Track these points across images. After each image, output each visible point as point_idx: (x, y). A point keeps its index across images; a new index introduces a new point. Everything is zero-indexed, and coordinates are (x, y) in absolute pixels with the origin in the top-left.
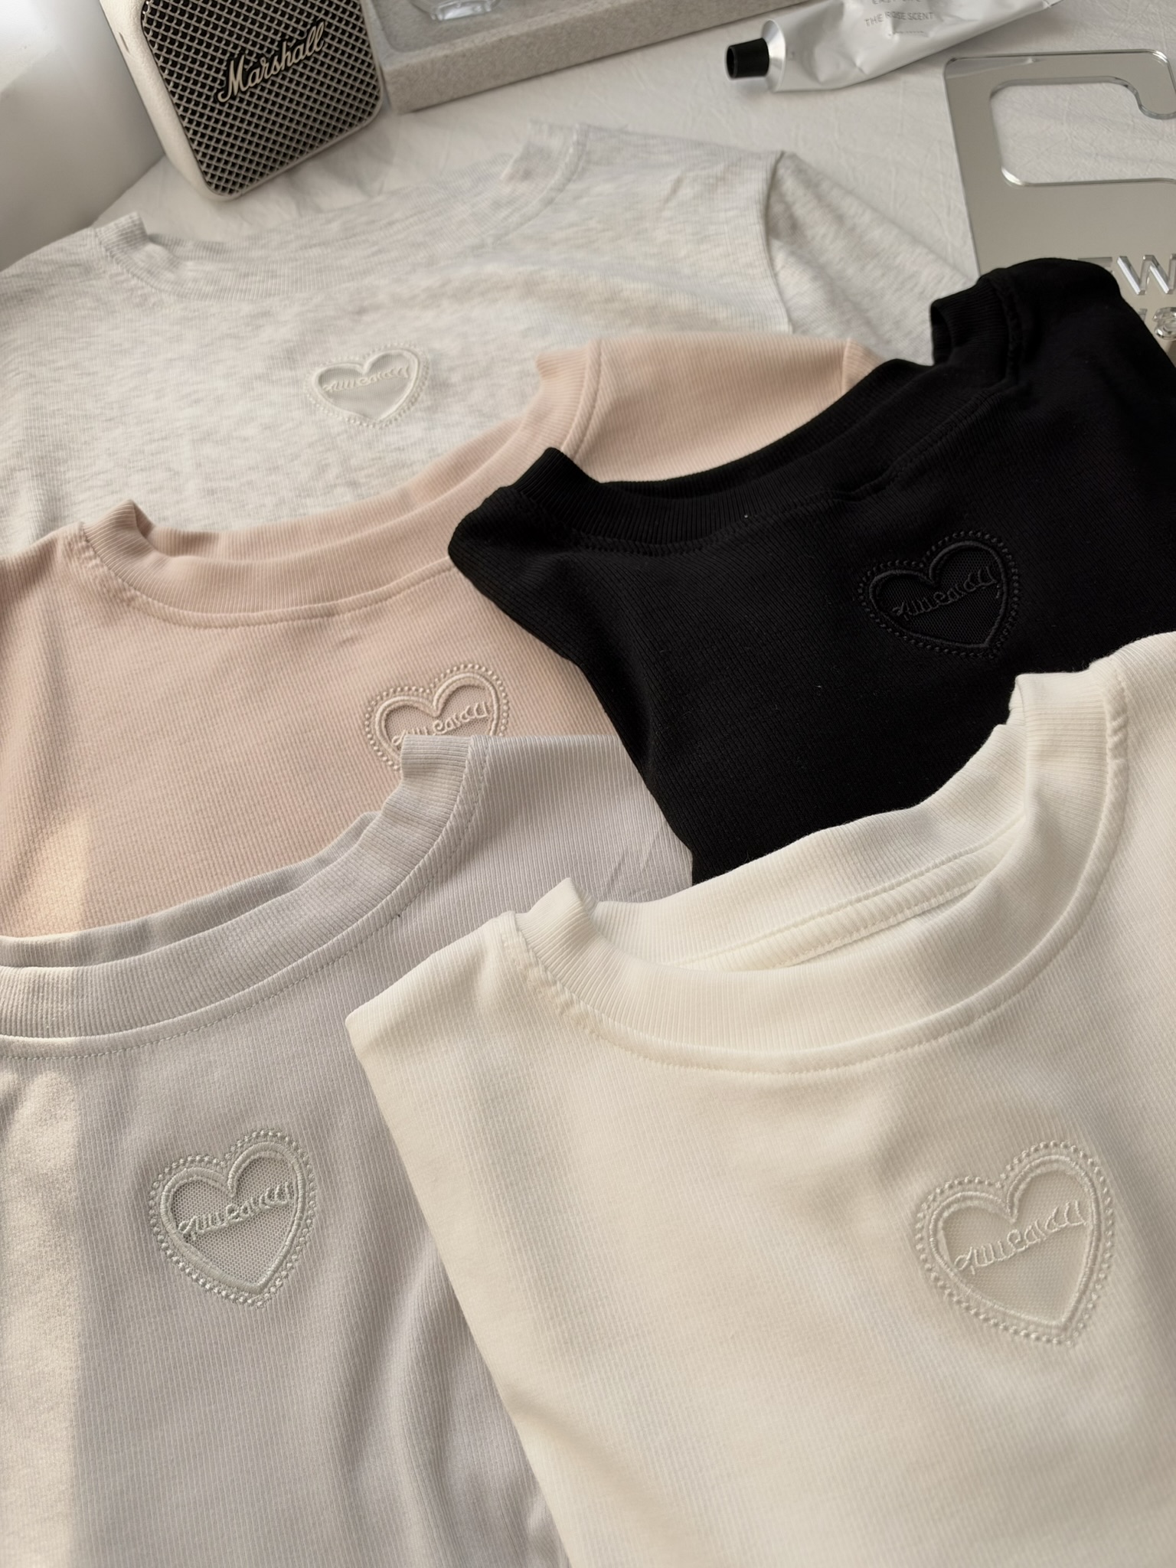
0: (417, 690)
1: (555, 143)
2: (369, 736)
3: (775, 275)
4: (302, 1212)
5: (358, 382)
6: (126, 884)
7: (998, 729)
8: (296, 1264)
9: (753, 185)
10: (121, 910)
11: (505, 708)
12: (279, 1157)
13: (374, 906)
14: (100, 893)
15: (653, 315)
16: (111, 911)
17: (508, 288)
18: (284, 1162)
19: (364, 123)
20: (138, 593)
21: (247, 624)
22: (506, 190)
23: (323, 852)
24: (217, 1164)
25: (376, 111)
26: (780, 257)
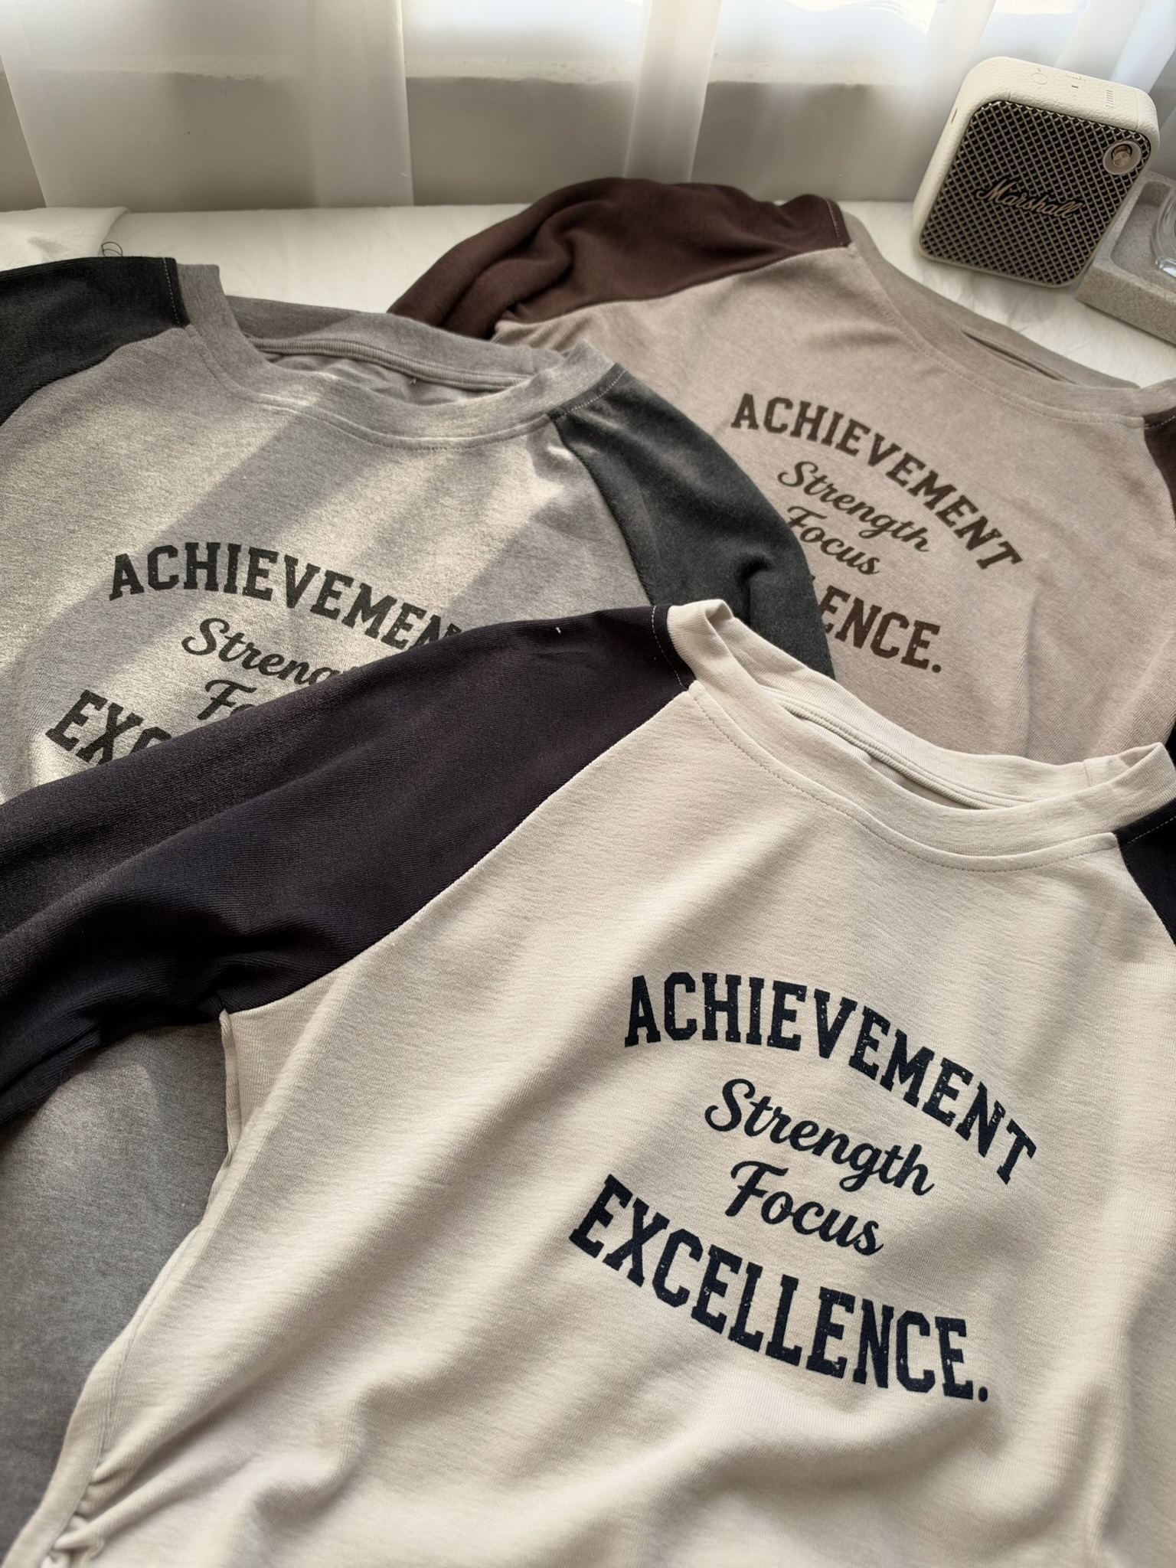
25: (1064, 284)
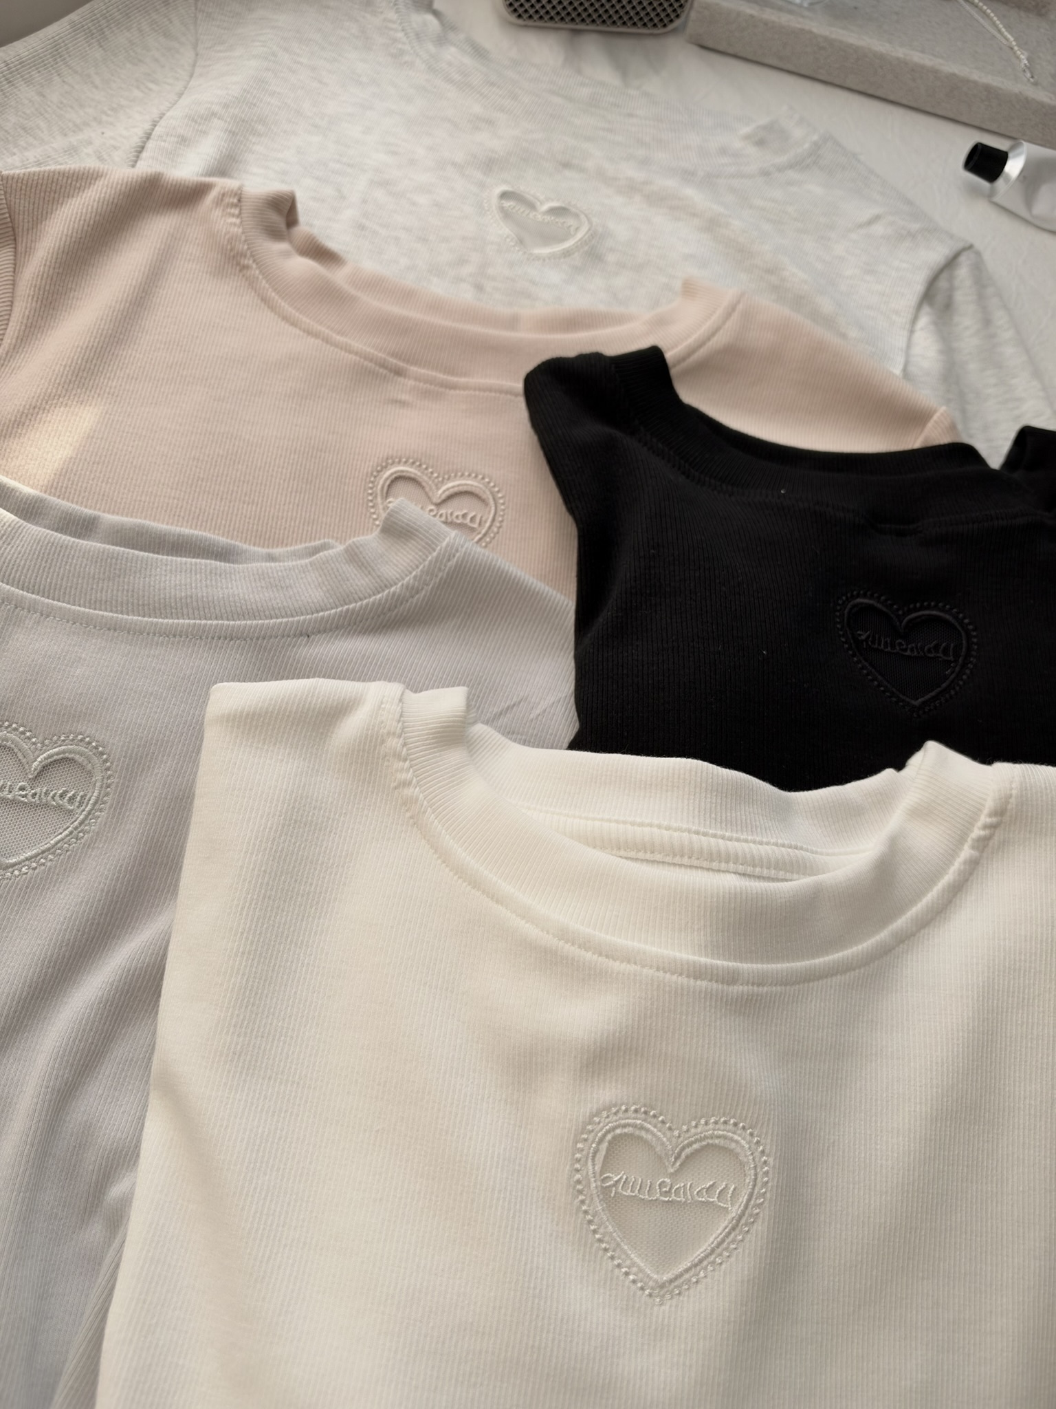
0: (432, 473)
1: (797, 133)
2: (371, 485)
3: (912, 332)
4: (81, 824)
5: (531, 216)
6: (101, 480)
7: (889, 773)
8: (49, 864)
9: (935, 254)
10: (83, 498)
11: (495, 530)
12: (89, 767)
13: (292, 616)
14: (75, 474)
15: (798, 301)
16: (75, 494)
17: (694, 215)
18: (90, 774)
19: (655, 31)
20: (254, 266)
21: (327, 340)
22: (737, 144)
23: (276, 551)
24: (34, 744)
25: (671, 27)
26: (924, 320)
